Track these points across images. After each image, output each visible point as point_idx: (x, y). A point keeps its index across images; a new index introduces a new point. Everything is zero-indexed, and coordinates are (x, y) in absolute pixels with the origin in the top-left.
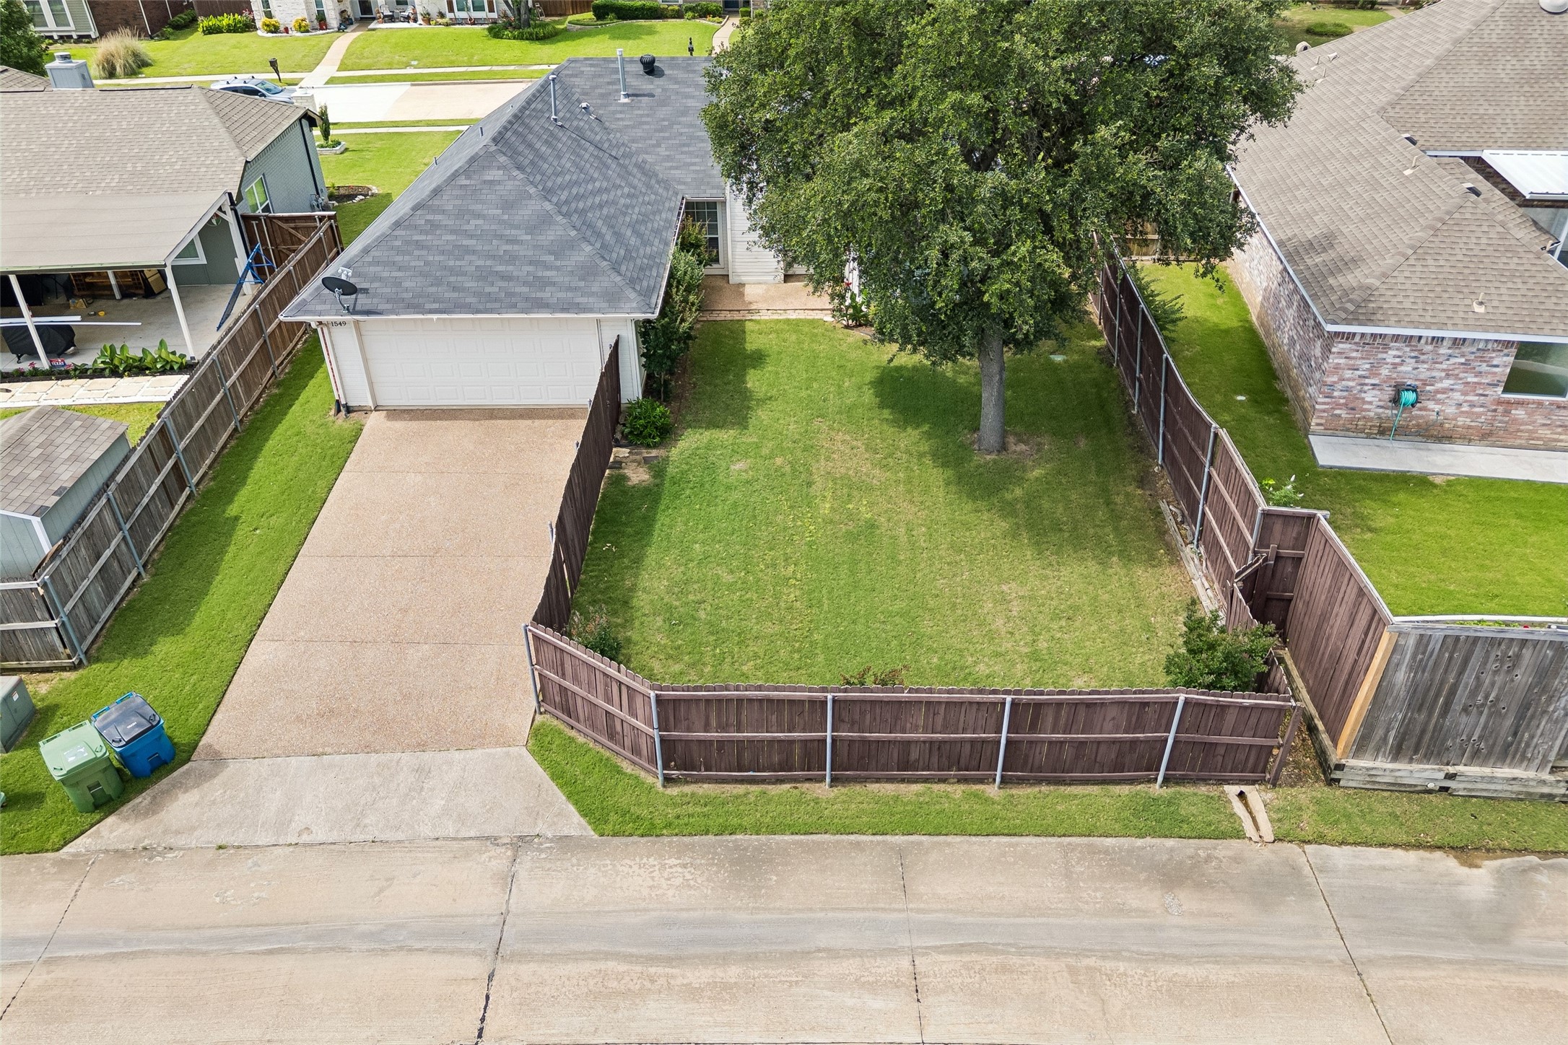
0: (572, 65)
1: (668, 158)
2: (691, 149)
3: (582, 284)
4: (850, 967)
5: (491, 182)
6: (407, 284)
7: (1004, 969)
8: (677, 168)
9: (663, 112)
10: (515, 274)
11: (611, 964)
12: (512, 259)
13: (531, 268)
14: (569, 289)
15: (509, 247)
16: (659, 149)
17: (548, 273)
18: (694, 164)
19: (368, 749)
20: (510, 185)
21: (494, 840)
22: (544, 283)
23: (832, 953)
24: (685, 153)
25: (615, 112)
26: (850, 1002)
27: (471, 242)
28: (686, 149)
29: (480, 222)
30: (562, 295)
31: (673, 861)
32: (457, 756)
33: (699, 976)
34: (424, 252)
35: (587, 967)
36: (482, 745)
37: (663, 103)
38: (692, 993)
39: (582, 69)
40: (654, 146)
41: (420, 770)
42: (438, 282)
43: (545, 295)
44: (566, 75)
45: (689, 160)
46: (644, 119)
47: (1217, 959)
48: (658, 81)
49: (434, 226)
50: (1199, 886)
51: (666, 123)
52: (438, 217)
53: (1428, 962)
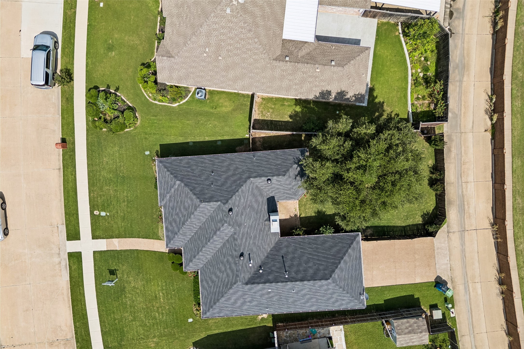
0: (241, 280)
1: (269, 245)
2: (265, 239)
3: (356, 250)
4: (464, 190)
5: (338, 276)
6: (358, 285)
7: (464, 172)
8: (271, 242)
9: (255, 250)
10: (355, 264)
11: (465, 217)
12: (352, 265)
13: (354, 261)
14: (357, 252)
15: (350, 267)
16: (266, 248)
17: (354, 257)
18: (270, 237)
19: (435, 257)
20: (338, 272)
21: (448, 236)
22: (356, 257)
23: (462, 192)
24: (267, 240)
25: (256, 263)
26: (469, 190)
27: (350, 275)
28: (266, 241)
29: (346, 275)
30: (358, 253)
31: (450, 212)
32: (435, 244)
33: (466, 207)
34: (352, 285)
35: (466, 220)
36: (433, 242)
37: (252, 250)
38: (469, 207)
39: (242, 277)
40: (265, 250)
41: (438, 249)
42: (357, 279)
43: (358, 256)
44: (245, 281)
45: (269, 239)
46: (257, 254)
47: (461, 148)
48: (245, 253)
49: (348, 285)
50: (451, 147)
51: (258, 248)
52: (346, 285)
53: (460, 124)
